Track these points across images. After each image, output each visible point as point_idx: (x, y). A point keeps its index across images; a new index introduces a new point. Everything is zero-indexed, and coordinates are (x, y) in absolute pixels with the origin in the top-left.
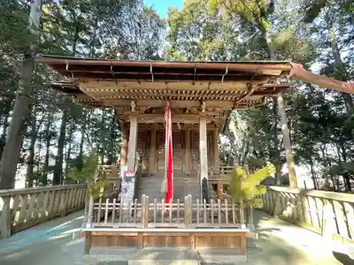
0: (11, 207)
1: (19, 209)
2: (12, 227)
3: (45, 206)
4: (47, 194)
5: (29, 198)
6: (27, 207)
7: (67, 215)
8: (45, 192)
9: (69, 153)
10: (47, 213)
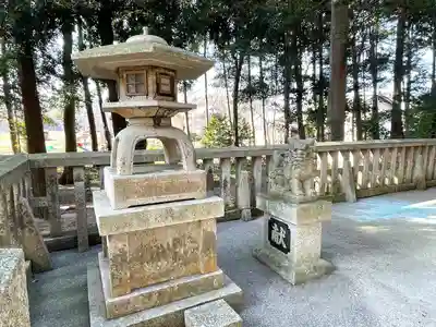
0: (352, 165)
1: (361, 169)
2: (357, 190)
3: (393, 168)
4: (395, 152)
5: (371, 155)
6: (371, 167)
7: (428, 187)
8: (391, 149)
9: (408, 89)
10: (396, 181)
